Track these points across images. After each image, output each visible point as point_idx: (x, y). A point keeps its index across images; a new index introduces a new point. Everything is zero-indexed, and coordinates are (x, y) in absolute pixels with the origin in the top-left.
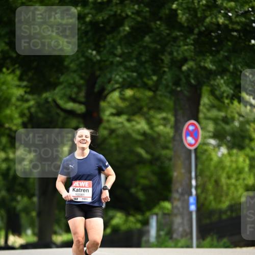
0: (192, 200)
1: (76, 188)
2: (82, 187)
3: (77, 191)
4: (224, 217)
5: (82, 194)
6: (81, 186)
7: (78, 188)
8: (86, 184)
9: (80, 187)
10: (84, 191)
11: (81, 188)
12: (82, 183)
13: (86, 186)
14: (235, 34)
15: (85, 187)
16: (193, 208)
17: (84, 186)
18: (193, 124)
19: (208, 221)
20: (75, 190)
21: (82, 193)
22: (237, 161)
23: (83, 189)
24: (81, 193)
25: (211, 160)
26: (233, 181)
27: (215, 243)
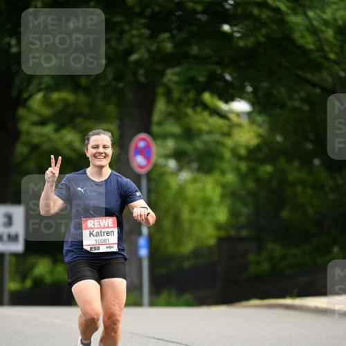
0: (143, 241)
1: (96, 231)
2: (105, 227)
3: (98, 234)
4: (187, 265)
5: (105, 240)
6: (102, 226)
7: (99, 230)
8: (110, 223)
9: (101, 228)
10: (108, 233)
11: (103, 230)
12: (104, 220)
13: (110, 225)
14: (199, 16)
15: (108, 227)
16: (144, 252)
17: (106, 225)
18: (143, 139)
19: (163, 271)
20: (94, 233)
21: (106, 237)
22: (203, 190)
23: (106, 230)
24: (103, 238)
25: (168, 187)
26: (198, 216)
27: (173, 299)
